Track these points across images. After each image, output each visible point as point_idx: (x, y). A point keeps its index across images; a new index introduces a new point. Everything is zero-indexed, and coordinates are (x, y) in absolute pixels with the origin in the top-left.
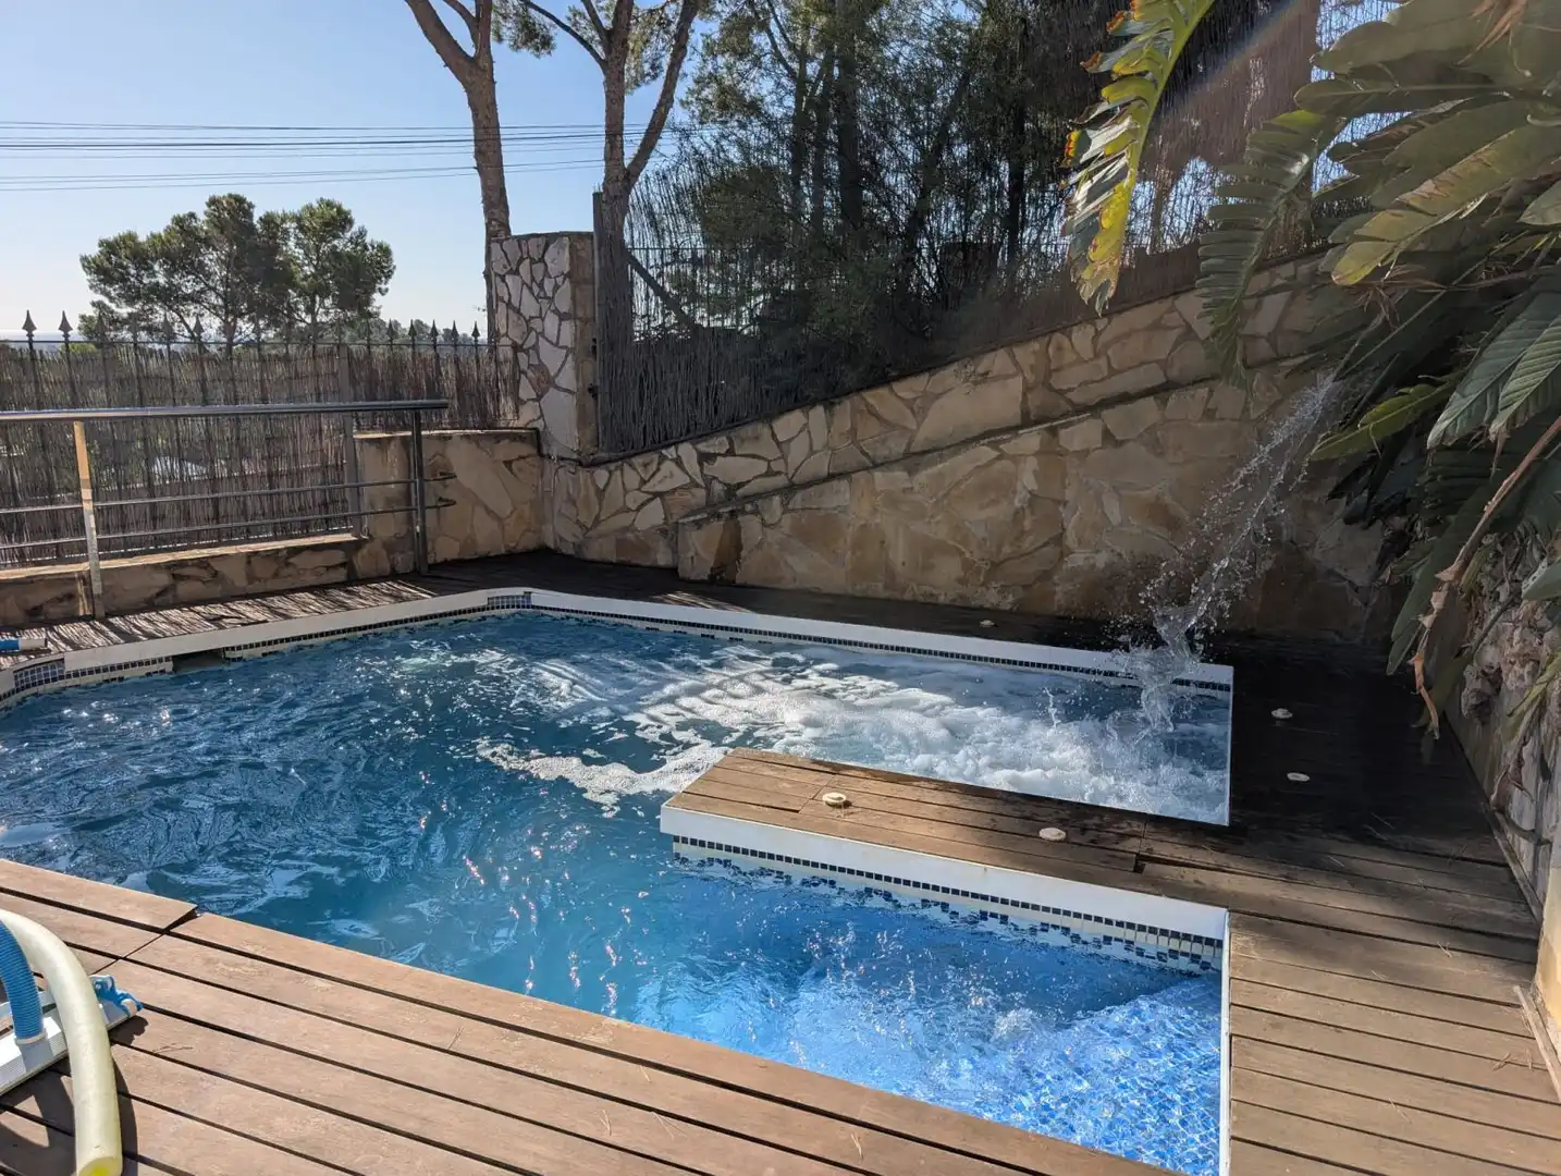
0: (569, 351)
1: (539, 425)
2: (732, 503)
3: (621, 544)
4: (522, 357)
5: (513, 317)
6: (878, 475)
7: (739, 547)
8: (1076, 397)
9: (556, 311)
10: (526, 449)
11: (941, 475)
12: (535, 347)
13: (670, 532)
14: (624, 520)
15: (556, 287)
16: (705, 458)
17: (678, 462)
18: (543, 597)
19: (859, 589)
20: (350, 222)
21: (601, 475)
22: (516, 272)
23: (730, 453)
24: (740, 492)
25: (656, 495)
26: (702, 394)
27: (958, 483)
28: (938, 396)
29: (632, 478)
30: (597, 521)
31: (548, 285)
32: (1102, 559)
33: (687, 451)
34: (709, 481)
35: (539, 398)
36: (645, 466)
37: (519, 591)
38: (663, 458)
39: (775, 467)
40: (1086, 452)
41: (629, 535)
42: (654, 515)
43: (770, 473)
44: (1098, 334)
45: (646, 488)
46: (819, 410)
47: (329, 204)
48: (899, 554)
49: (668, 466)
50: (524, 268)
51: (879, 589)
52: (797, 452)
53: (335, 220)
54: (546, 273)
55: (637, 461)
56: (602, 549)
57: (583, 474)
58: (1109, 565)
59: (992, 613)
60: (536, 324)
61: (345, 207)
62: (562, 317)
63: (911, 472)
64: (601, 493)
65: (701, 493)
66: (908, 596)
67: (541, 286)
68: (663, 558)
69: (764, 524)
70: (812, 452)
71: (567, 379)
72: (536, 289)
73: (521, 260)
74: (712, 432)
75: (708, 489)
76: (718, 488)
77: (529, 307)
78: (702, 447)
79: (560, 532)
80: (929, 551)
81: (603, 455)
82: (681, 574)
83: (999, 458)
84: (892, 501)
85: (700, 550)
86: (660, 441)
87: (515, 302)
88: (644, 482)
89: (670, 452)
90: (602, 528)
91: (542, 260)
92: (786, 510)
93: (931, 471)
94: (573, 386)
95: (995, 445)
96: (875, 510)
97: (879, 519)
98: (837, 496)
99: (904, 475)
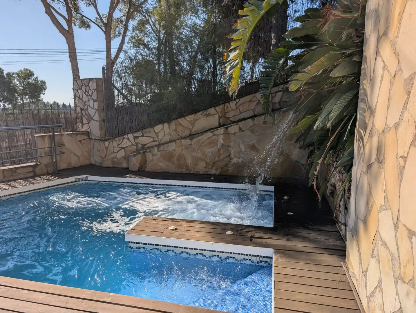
0: (97, 110)
1: (89, 130)
2: (144, 150)
3: (113, 162)
4: (83, 112)
5: (81, 101)
6: (183, 141)
7: (146, 161)
8: (232, 119)
9: (93, 99)
10: (85, 137)
11: (199, 140)
12: (87, 109)
13: (126, 158)
14: (113, 155)
15: (92, 93)
16: (136, 138)
17: (128, 139)
18: (91, 178)
19: (179, 171)
20: (33, 75)
21: (107, 143)
22: (81, 89)
23: (143, 136)
24: (146, 146)
25: (123, 148)
26: (134, 121)
27: (203, 143)
28: (197, 120)
29: (115, 144)
30: (106, 156)
31: (90, 93)
32: (240, 160)
33: (130, 136)
34: (137, 144)
35: (89, 123)
36: (119, 140)
37: (84, 176)
38: (124, 138)
39: (155, 139)
40: (235, 134)
41: (115, 160)
42: (122, 154)
43: (154, 141)
44: (237, 103)
45: (120, 146)
46: (166, 125)
47: (27, 70)
48: (189, 162)
49: (125, 140)
50: (83, 88)
51: (184, 171)
52: (161, 135)
53: (29, 74)
54: (89, 89)
55: (117, 139)
56: (108, 163)
57: (101, 143)
58: (243, 162)
59: (214, 175)
60: (87, 103)
61: (32, 70)
62: (95, 101)
63: (191, 140)
64: (107, 148)
65: (135, 147)
66: (192, 172)
67: (88, 92)
68: (125, 165)
69: (153, 155)
70: (165, 135)
71: (96, 117)
72: (87, 94)
73: (82, 86)
74: (137, 131)
75: (137, 146)
76: (139, 145)
77: (85, 98)
78: (135, 135)
79: (96, 159)
80: (197, 160)
81: (107, 138)
82: (130, 169)
83: (213, 135)
84: (187, 148)
85: (135, 163)
86: (122, 134)
87: (81, 97)
88: (119, 145)
89: (126, 136)
90: (107, 158)
91: (88, 85)
92: (158, 151)
93: (197, 139)
94: (98, 119)
95: (212, 132)
96: (182, 150)
97: (183, 152)
98: (172, 147)
99: (189, 140)
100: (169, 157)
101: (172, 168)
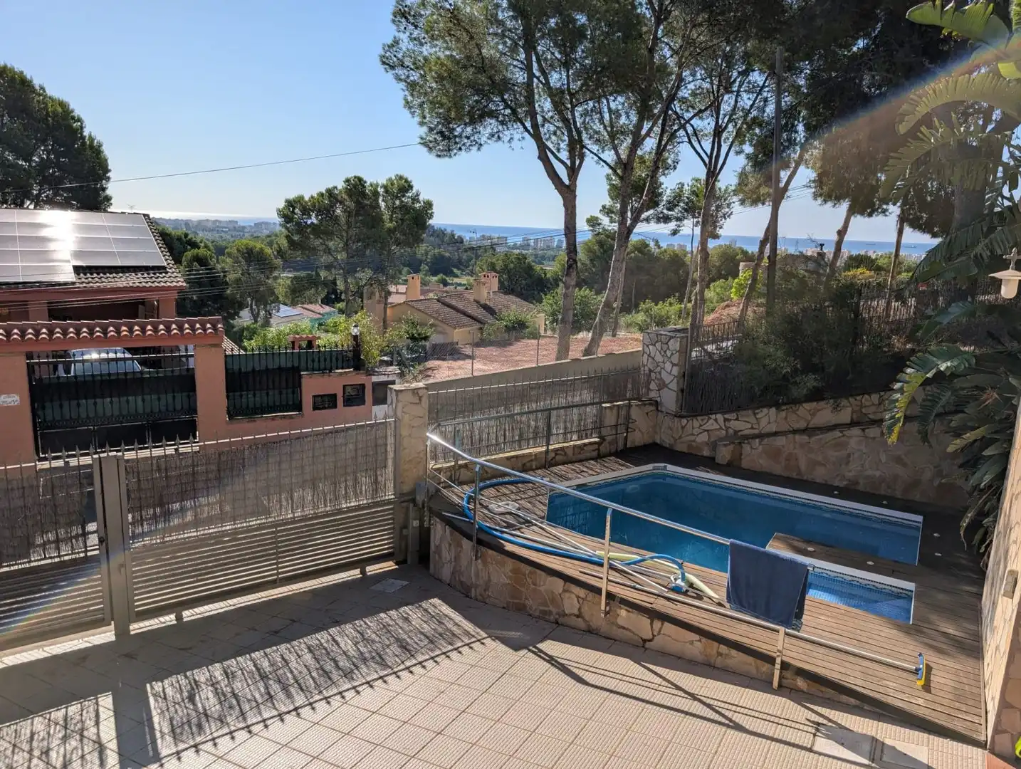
0: (675, 377)
1: (658, 399)
2: (740, 439)
3: (690, 446)
4: (652, 374)
5: (650, 360)
6: (797, 437)
7: (741, 454)
8: (872, 417)
9: (671, 362)
10: (653, 408)
11: (821, 439)
12: (660, 373)
13: (714, 446)
14: (692, 438)
15: (672, 354)
16: (725, 420)
17: (716, 420)
18: (671, 468)
19: (786, 474)
20: (411, 187)
21: (684, 421)
22: (655, 345)
23: (737, 419)
24: (740, 434)
25: (708, 431)
26: (726, 397)
27: (827, 443)
28: (819, 410)
29: (696, 423)
30: (680, 437)
31: (669, 353)
32: (878, 473)
33: (719, 417)
34: (727, 428)
35: (659, 390)
36: (702, 420)
37: (663, 465)
38: (710, 418)
39: (754, 426)
40: (874, 438)
41: (693, 443)
42: (703, 438)
43: (752, 428)
44: (881, 397)
45: (703, 428)
46: (774, 409)
47: (401, 178)
48: (803, 465)
49: (711, 421)
50: (658, 345)
51: (794, 475)
52: (764, 422)
53: (404, 186)
54: (668, 348)
55: (699, 418)
56: (681, 447)
57: (676, 419)
58: (880, 476)
59: (837, 488)
60: (661, 364)
62: (674, 365)
63: (810, 437)
64: (683, 428)
65: (724, 432)
66: (805, 478)
67: (665, 352)
68: (706, 453)
69: (752, 448)
70: (769, 423)
71: (674, 386)
72: (663, 353)
73: (657, 342)
74: (730, 411)
75: (727, 431)
76: (731, 431)
77: (659, 358)
78: (726, 416)
79: (664, 438)
80: (814, 464)
81: (684, 413)
82: (717, 461)
83: (843, 436)
84: (802, 446)
85: (724, 454)
86: (708, 412)
87: (652, 355)
88: (701, 426)
89: (713, 416)
90: (682, 440)
91: (667, 344)
92: (760, 444)
93: (817, 437)
94: (675, 389)
95: (841, 432)
96: (795, 448)
97: (795, 451)
98: (780, 441)
99: (807, 438)
100: (775, 454)
101: (778, 469)
